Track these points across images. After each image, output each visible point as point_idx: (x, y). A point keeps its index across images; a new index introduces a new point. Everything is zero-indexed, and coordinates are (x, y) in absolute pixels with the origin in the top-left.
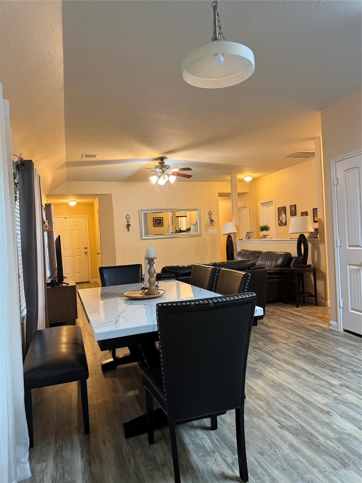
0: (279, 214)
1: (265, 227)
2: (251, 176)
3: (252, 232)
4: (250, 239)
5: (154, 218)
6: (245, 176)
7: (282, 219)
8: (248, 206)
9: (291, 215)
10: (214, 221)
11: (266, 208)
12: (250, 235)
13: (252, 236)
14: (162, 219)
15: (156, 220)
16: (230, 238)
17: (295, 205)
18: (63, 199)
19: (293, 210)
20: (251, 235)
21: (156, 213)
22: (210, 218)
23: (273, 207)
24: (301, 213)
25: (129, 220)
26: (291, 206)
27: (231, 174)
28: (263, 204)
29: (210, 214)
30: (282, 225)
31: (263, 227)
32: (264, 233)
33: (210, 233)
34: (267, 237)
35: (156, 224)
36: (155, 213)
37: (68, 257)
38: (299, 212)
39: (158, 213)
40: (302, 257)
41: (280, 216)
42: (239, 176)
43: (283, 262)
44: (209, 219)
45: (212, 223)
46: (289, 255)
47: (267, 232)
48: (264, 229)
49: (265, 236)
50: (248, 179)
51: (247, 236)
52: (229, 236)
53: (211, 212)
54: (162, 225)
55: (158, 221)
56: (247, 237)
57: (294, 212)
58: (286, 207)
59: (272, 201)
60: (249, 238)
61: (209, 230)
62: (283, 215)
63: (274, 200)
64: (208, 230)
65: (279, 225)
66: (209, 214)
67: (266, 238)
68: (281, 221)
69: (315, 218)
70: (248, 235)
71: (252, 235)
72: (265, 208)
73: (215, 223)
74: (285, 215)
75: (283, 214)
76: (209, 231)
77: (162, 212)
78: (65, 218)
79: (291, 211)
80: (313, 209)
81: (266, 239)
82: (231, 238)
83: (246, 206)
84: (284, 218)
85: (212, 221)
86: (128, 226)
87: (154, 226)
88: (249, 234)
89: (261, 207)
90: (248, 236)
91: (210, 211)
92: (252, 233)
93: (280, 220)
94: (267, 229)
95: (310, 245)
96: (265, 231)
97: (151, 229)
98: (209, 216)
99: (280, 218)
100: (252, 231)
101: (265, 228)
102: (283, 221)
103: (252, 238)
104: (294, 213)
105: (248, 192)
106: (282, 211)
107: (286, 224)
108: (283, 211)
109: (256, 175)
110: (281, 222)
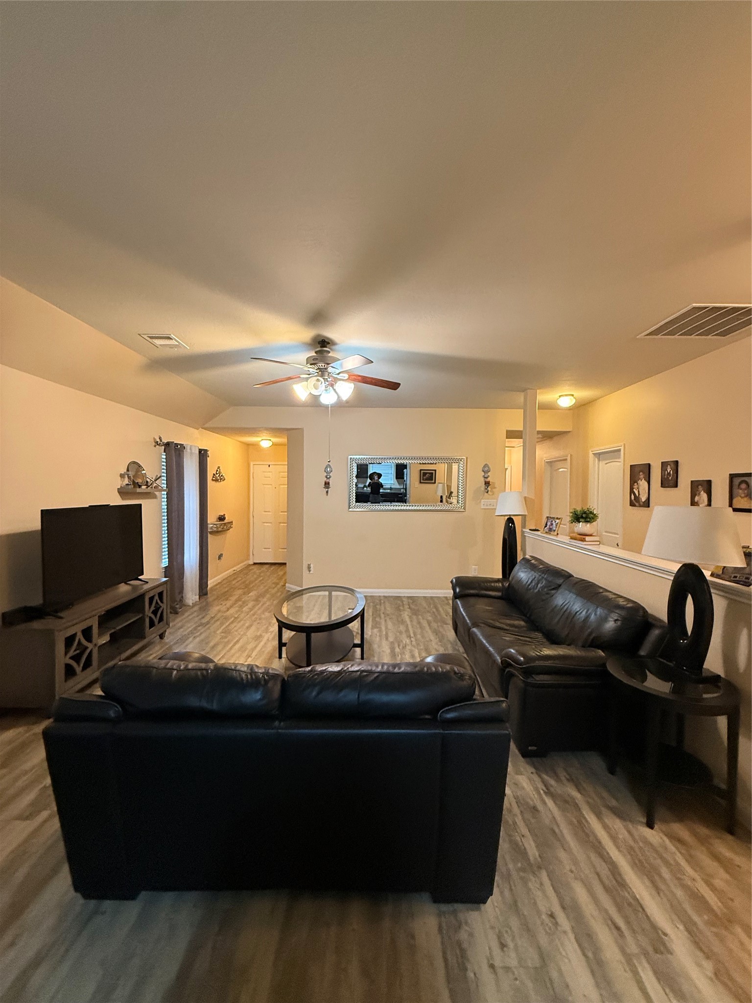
0: (633, 480)
1: (585, 513)
2: (573, 395)
3: (557, 518)
4: (552, 533)
5: (421, 470)
6: (560, 396)
7: (639, 491)
8: (569, 458)
9: (663, 485)
10: (494, 483)
11: (606, 464)
12: (552, 524)
13: (558, 527)
14: (434, 472)
15: (425, 474)
16: (510, 525)
17: (677, 462)
18: (249, 436)
19: (669, 474)
20: (554, 524)
21: (425, 464)
22: (485, 477)
23: (620, 462)
24: (692, 482)
25: (330, 475)
26: (664, 465)
27: (524, 390)
28: (599, 455)
29: (486, 470)
30: (637, 504)
31: (579, 513)
32: (582, 527)
33: (483, 507)
34: (587, 538)
35: (423, 480)
36: (423, 464)
37: (269, 524)
38: (685, 480)
39: (428, 464)
40: (683, 641)
41: (636, 484)
42: (545, 396)
43: (618, 631)
44: (483, 479)
45: (488, 487)
46: (641, 613)
47: (588, 525)
48: (582, 517)
49: (582, 537)
50: (566, 402)
51: (546, 524)
52: (510, 520)
53: (488, 467)
54: (433, 481)
55: (428, 474)
56: (545, 527)
57: (670, 478)
58: (651, 464)
59: (619, 450)
60: (550, 530)
61: (482, 500)
62: (643, 484)
63: (622, 448)
64: (480, 502)
65: (632, 504)
66: (483, 471)
67: (583, 540)
68: (637, 495)
69: (735, 501)
70: (549, 524)
71: (556, 526)
72: (602, 463)
73: (495, 488)
74: (646, 484)
75: (641, 480)
76: (482, 503)
77: (435, 464)
78: (269, 466)
79: (663, 474)
80: (730, 475)
81: (585, 543)
82: (513, 523)
83: (564, 458)
84: (644, 489)
85: (487, 484)
86: (327, 485)
87: (420, 483)
88: (552, 521)
89: (594, 461)
90: (548, 527)
91: (486, 464)
92: (557, 521)
93: (635, 494)
94: (588, 520)
95: (719, 605)
96: (584, 524)
97: (416, 486)
98: (484, 474)
99: (634, 490)
100: (559, 517)
101: (584, 515)
102: (641, 496)
103: (556, 531)
104: (670, 480)
105: (570, 430)
106: (639, 472)
107: (647, 504)
108: (644, 473)
109: (583, 394)
110: (637, 498)
